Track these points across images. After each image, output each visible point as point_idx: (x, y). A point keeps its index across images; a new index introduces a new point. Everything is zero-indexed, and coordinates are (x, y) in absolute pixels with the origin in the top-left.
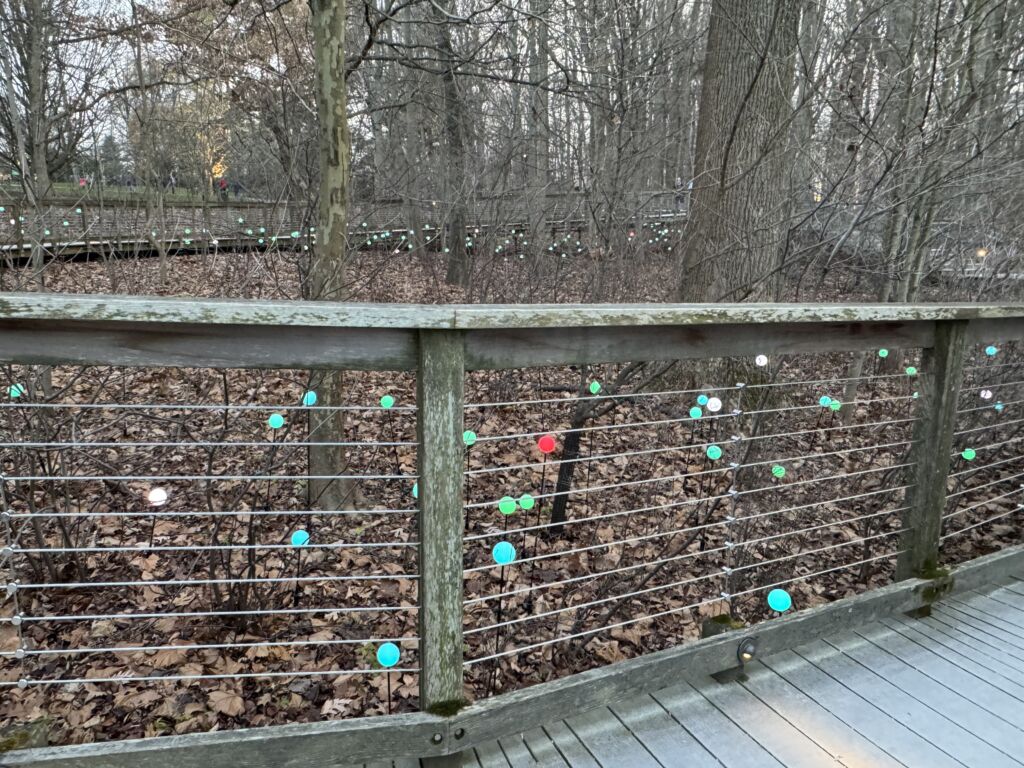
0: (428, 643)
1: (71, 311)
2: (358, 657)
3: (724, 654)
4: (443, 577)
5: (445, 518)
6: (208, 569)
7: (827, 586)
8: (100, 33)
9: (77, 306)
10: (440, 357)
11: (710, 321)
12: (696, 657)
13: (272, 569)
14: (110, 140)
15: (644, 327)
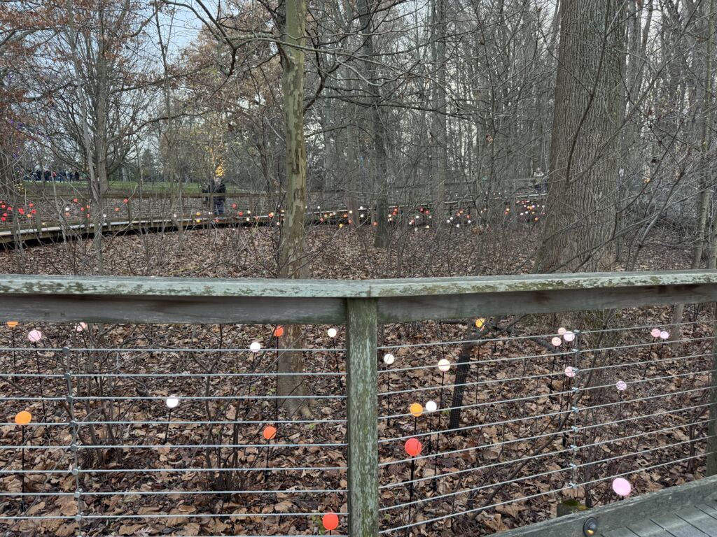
0: (354, 517)
1: (121, 289)
2: (309, 522)
3: (573, 530)
4: (364, 469)
5: (365, 426)
6: (205, 454)
7: (662, 475)
8: (143, 84)
9: (125, 286)
10: (360, 316)
11: (551, 288)
12: (552, 532)
13: (250, 454)
14: (147, 151)
15: (503, 293)
